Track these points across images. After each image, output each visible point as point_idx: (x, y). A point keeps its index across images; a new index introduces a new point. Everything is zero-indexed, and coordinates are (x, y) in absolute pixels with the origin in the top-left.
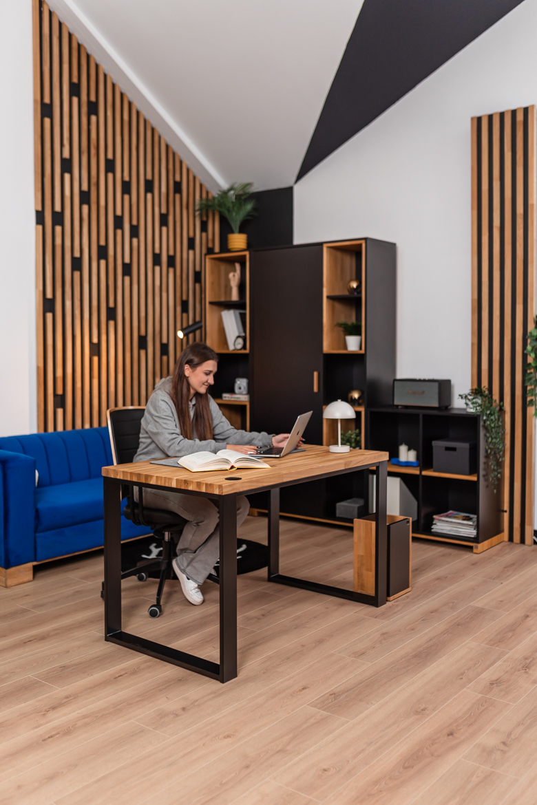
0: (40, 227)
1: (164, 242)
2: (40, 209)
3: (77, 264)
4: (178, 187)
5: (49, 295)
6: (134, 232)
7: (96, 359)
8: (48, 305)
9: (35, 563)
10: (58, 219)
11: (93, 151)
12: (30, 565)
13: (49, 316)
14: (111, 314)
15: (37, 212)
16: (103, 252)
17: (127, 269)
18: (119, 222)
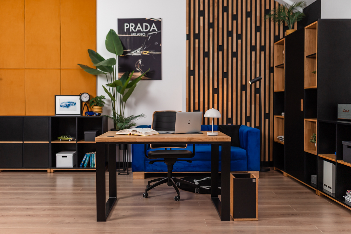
0: (188, 41)
1: (258, 40)
2: (188, 33)
3: (206, 54)
4: (267, 12)
5: (192, 68)
6: (239, 37)
7: (216, 95)
8: (191, 73)
9: (145, 172)
10: (197, 36)
11: (216, 5)
12: (143, 173)
13: (192, 77)
14: (225, 75)
15: (187, 35)
16: (220, 48)
17: (235, 54)
18: (230, 34)
